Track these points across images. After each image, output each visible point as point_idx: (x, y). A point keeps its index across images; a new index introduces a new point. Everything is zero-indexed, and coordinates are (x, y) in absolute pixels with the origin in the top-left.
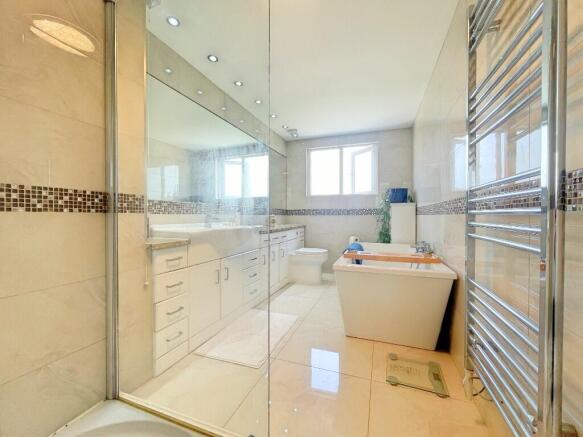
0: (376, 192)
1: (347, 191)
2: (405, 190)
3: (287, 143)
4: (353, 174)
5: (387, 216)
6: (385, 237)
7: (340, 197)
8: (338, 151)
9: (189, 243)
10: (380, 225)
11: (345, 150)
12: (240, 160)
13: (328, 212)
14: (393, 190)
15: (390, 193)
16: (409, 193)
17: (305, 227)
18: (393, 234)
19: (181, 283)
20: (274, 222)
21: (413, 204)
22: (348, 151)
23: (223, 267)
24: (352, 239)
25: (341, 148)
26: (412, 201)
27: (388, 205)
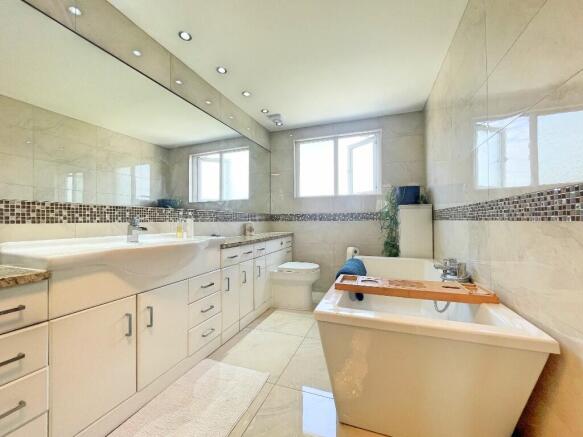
0: (379, 192)
1: (343, 191)
2: (417, 188)
3: (271, 134)
4: (350, 171)
5: (395, 222)
6: (392, 249)
7: (336, 199)
8: (331, 142)
9: (46, 277)
10: (385, 233)
11: (340, 141)
12: (217, 156)
13: (322, 218)
14: (402, 189)
15: (398, 192)
16: (422, 192)
17: (292, 235)
18: (403, 245)
19: (21, 356)
20: (251, 230)
21: (430, 206)
22: (345, 143)
23: (143, 305)
24: (350, 250)
25: (335, 139)
26: (426, 202)
27: (395, 207)
